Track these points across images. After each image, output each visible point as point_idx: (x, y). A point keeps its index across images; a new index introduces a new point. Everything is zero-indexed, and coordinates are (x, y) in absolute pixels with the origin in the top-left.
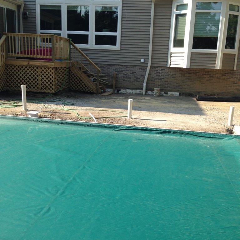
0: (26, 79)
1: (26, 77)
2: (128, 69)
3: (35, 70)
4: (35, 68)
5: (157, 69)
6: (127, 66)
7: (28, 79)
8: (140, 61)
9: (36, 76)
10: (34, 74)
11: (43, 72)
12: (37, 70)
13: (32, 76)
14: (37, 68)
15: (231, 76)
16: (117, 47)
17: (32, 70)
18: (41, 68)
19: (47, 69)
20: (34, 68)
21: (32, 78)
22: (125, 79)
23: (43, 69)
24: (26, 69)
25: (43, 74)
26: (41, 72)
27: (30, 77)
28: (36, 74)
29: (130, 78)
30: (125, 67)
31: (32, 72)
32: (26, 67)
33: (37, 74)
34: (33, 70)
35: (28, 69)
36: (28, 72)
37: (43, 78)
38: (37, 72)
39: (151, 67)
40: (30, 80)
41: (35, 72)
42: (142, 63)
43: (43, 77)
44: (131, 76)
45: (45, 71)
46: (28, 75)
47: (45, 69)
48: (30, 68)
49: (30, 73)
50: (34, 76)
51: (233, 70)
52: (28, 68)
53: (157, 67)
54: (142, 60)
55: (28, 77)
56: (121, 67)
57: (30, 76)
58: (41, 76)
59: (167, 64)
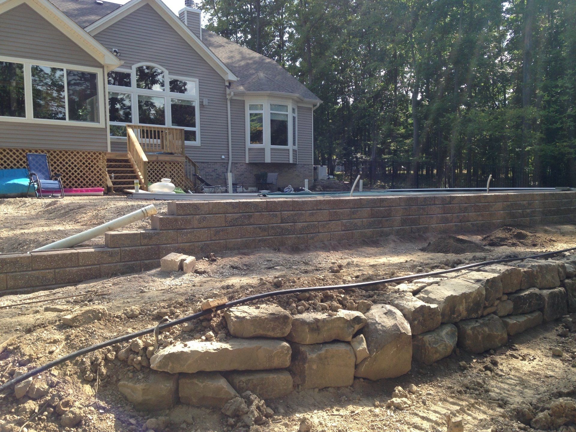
0: (154, 176)
1: (154, 174)
2: (209, 166)
3: (164, 165)
4: (164, 163)
5: (236, 165)
6: (208, 162)
7: (156, 176)
8: (221, 157)
9: (164, 172)
10: (162, 169)
11: (172, 168)
12: (166, 165)
13: (160, 172)
14: (166, 163)
15: (295, 169)
16: (197, 143)
17: (160, 165)
18: (170, 163)
19: (176, 164)
20: (162, 163)
21: (160, 174)
22: (208, 177)
23: (172, 164)
24: (153, 165)
25: (172, 170)
26: (170, 168)
27: (158, 174)
28: (164, 170)
29: (212, 176)
30: (206, 164)
31: (160, 167)
32: (153, 163)
33: (166, 169)
34: (162, 165)
35: (155, 165)
36: (156, 167)
37: (173, 174)
38: (166, 167)
39: (232, 163)
40: (158, 176)
41: (164, 167)
42: (223, 159)
43: (172, 172)
44: (213, 174)
45: (174, 166)
46: (156, 172)
47: (174, 164)
48: (157, 163)
49: (158, 169)
50: (162, 172)
51: (296, 164)
52: (155, 163)
53: (237, 163)
54: (223, 157)
55: (156, 174)
56: (203, 165)
57: (158, 172)
58: (170, 172)
59: (245, 160)
